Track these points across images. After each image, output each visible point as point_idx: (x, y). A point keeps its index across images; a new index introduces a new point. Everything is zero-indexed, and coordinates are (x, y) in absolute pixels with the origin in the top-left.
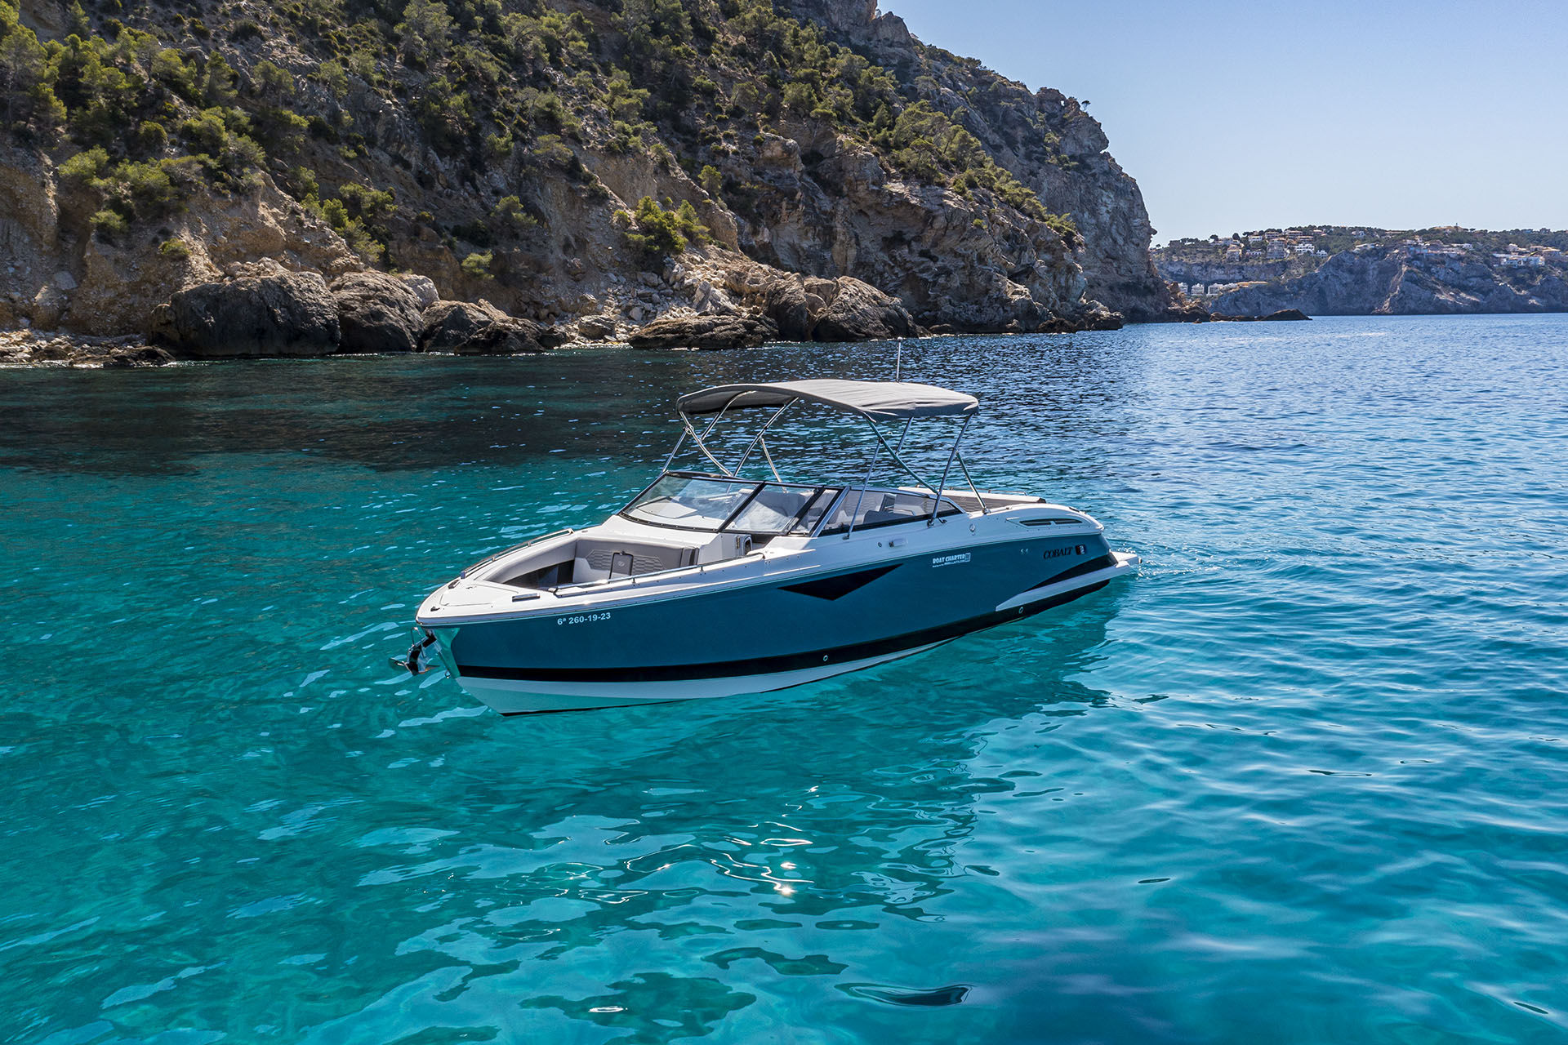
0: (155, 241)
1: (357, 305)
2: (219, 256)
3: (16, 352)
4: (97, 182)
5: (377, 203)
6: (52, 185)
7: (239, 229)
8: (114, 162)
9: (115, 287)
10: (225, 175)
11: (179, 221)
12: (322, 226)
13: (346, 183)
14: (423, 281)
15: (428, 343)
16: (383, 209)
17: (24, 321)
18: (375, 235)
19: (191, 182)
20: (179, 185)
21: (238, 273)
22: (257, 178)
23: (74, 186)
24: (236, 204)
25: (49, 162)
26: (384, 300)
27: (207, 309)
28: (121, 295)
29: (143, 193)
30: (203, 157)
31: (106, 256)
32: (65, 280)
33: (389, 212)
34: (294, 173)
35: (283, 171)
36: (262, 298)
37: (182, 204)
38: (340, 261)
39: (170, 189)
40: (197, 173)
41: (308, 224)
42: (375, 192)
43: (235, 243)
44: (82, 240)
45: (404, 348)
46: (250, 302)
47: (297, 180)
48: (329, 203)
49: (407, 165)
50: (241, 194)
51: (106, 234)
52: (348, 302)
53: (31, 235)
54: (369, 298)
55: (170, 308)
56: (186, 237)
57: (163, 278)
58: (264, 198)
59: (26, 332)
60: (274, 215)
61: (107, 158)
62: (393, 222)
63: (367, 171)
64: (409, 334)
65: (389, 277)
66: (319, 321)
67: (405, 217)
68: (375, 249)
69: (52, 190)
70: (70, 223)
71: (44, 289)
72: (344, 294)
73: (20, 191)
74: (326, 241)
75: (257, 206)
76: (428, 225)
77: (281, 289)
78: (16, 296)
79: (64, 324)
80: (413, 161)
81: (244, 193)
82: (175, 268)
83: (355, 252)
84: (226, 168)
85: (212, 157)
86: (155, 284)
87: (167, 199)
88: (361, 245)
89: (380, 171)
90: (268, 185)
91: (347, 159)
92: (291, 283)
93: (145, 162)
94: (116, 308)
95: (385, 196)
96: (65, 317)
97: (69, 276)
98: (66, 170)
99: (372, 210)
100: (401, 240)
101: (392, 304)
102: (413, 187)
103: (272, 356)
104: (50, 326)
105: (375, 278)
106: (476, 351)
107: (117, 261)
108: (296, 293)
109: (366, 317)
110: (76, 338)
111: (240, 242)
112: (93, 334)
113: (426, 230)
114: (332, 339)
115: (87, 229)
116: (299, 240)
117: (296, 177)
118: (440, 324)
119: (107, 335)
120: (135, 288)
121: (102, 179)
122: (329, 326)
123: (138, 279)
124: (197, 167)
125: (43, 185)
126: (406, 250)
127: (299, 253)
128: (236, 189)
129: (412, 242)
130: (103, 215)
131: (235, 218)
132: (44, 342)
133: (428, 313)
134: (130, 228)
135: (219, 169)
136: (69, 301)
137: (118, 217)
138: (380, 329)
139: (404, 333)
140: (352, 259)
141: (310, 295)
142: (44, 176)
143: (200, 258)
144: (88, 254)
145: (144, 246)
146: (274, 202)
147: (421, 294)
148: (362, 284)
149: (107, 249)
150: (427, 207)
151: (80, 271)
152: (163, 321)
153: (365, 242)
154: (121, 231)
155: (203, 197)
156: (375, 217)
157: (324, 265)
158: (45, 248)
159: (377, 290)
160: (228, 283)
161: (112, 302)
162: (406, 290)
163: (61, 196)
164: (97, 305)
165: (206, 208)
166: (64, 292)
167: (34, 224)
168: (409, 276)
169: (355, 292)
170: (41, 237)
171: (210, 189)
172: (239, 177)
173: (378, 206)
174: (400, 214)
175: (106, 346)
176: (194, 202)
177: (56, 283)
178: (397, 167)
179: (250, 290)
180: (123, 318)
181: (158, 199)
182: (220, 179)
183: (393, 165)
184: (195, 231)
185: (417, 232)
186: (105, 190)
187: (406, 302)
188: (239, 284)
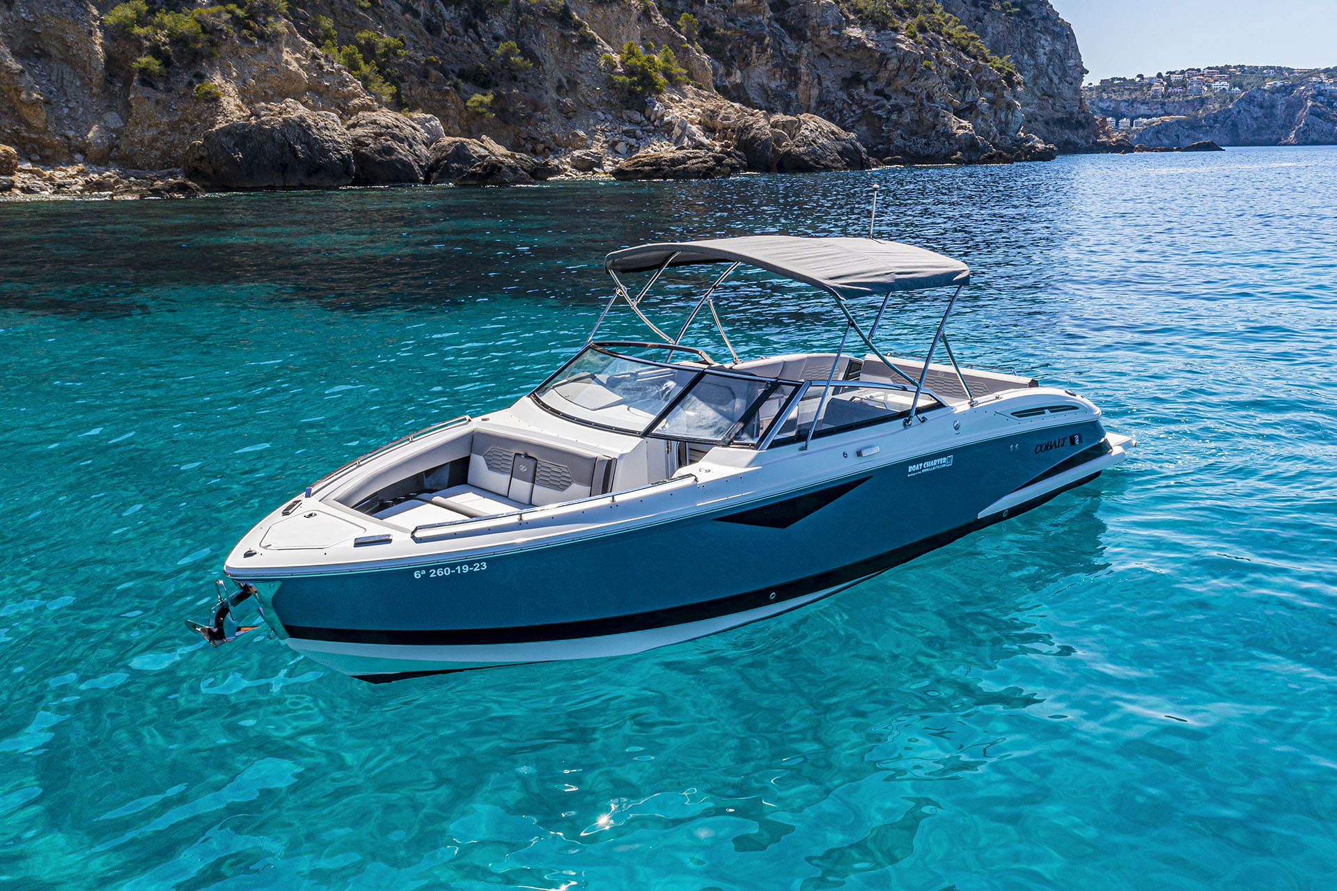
0: (191, 84)
1: (370, 141)
2: (248, 96)
3: (71, 184)
4: (137, 30)
5: (389, 49)
6: (99, 34)
7: (266, 72)
8: (152, 12)
9: (157, 125)
10: (252, 24)
11: (212, 65)
12: (340, 69)
13: (361, 30)
14: (430, 120)
15: (435, 175)
16: (395, 54)
17: (78, 156)
18: (388, 78)
19: (221, 30)
20: (210, 33)
21: (263, 113)
22: (281, 25)
23: (118, 34)
24: (263, 50)
25: (95, 12)
26: (394, 137)
27: (236, 145)
28: (163, 133)
29: (179, 40)
30: (232, 7)
31: (148, 98)
32: (113, 120)
33: (400, 57)
34: (314, 22)
35: (305, 20)
36: (284, 136)
37: (214, 50)
38: (356, 101)
39: (202, 36)
40: (226, 22)
41: (327, 68)
42: (387, 38)
43: (262, 85)
44: (127, 83)
45: (414, 180)
46: (273, 139)
47: (318, 28)
48: (346, 49)
49: (416, 14)
50: (266, 41)
51: (147, 78)
52: (362, 139)
53: (82, 79)
54: (382, 135)
55: (202, 145)
56: (218, 80)
57: (199, 117)
58: (287, 45)
59: (81, 166)
60: (297, 60)
61: (146, 8)
62: (403, 66)
63: (381, 19)
64: (416, 168)
65: (399, 116)
66: (335, 157)
67: (415, 61)
68: (388, 91)
69: (98, 37)
70: (116, 67)
71: (95, 128)
72: (359, 131)
73: (70, 38)
74: (343, 83)
75: (282, 52)
76: (436, 69)
77: (301, 127)
78: (71, 134)
79: (114, 159)
80: (421, 10)
81: (269, 40)
82: (208, 108)
83: (370, 93)
84: (253, 17)
85: (240, 7)
86: (192, 123)
87: (200, 46)
88: (374, 87)
89: (392, 19)
90: (291, 32)
91: (362, 9)
92: (310, 121)
93: (180, 12)
94: (158, 144)
95: (397, 42)
96: (114, 153)
97: (117, 116)
98: (110, 19)
99: (385, 55)
100: (412, 82)
101: (401, 141)
102: (421, 33)
103: (294, 188)
104: (101, 160)
105: (386, 117)
106: (474, 183)
107: (157, 102)
108: (314, 131)
109: (378, 152)
110: (124, 172)
111: (267, 85)
112: (140, 169)
113: (434, 73)
114: (347, 172)
115: (130, 73)
116: (319, 83)
117: (316, 25)
118: (445, 158)
119: (152, 169)
120: (174, 127)
121: (142, 27)
122: (344, 160)
123: (177, 118)
124: (226, 16)
125: (90, 33)
126: (417, 91)
127: (320, 95)
128: (261, 36)
129: (422, 84)
130: (144, 60)
131: (261, 63)
132: (96, 176)
133: (434, 149)
134: (168, 73)
135: (246, 18)
136: (118, 138)
137: (157, 62)
138: (391, 163)
139: (412, 167)
140: (367, 99)
141: (327, 132)
142: (91, 25)
143: (231, 99)
144: (132, 96)
145: (182, 89)
146: (297, 48)
147: (429, 131)
148: (374, 122)
149: (148, 91)
150: (435, 52)
151: (126, 111)
152: (197, 156)
153: (378, 84)
154: (160, 75)
155: (233, 43)
156: (388, 61)
157: (342, 105)
158: (95, 90)
159: (388, 127)
160: (254, 122)
161: (155, 139)
162: (414, 128)
163: (107, 43)
164: (141, 142)
165: (235, 53)
166: (113, 131)
167: (84, 68)
168: (418, 115)
169: (368, 130)
170: (91, 80)
171: (239, 37)
172: (264, 25)
173: (390, 51)
174: (411, 59)
175: (150, 178)
176: (225, 48)
177: (105, 122)
178: (408, 16)
179: (273, 128)
180: (165, 154)
181: (192, 45)
182: (247, 27)
183: (403, 14)
184: (226, 75)
185: (426, 75)
186: (146, 38)
187: (414, 139)
188: (263, 123)
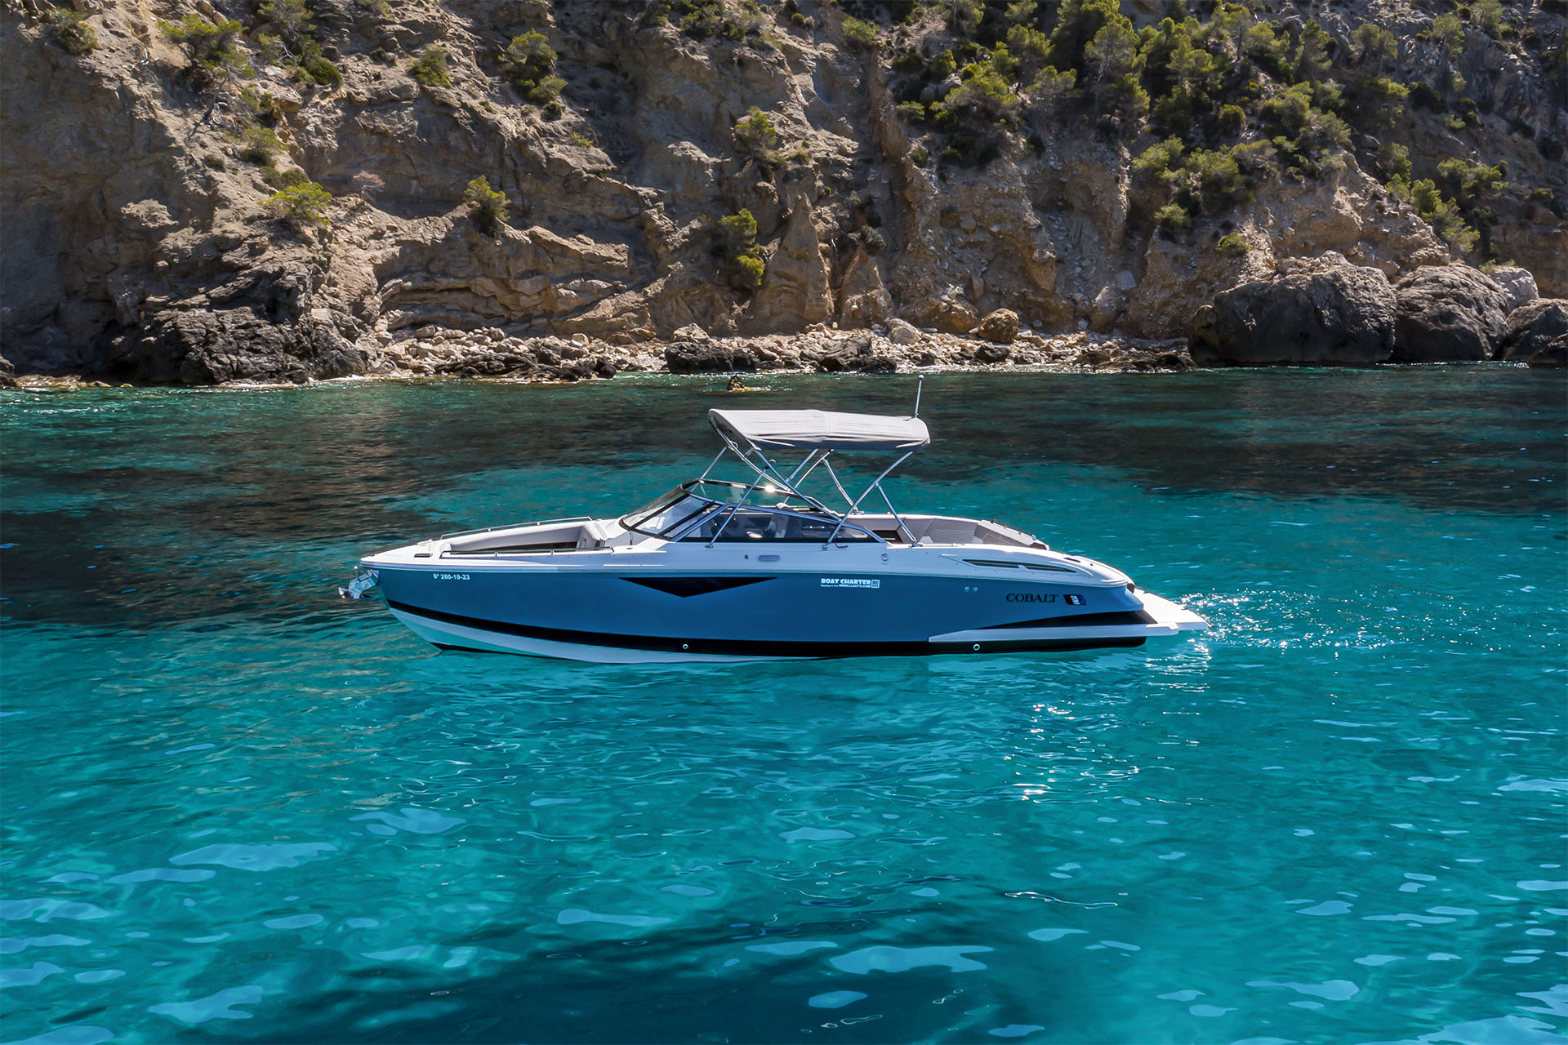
0: (1216, 236)
1: (1425, 304)
2: (1281, 248)
3: (1067, 355)
4: (1169, 174)
5: (1481, 181)
6: (1127, 180)
7: (1309, 219)
8: (1187, 152)
9: (1171, 286)
10: (1301, 159)
11: (1244, 213)
12: (1405, 212)
13: (1446, 159)
14: (1520, 275)
15: (1510, 350)
16: (1489, 187)
17: (1082, 323)
18: (1472, 221)
19: (1263, 169)
20: (1249, 173)
21: (1290, 270)
22: (1338, 160)
23: (1147, 180)
24: (1311, 190)
25: (1127, 155)
26: (1460, 299)
27: (1250, 310)
28: (1176, 295)
29: (1212, 184)
30: (1280, 139)
31: (1166, 254)
32: (1126, 280)
33: (1494, 191)
34: (1384, 151)
35: (1374, 149)
36: (1310, 299)
37: (1251, 193)
38: (1422, 252)
39: (1239, 178)
40: (1271, 159)
41: (1389, 210)
42: (1482, 168)
43: (1303, 234)
44: (1147, 236)
45: (1477, 354)
46: (1297, 302)
47: (1388, 160)
48: (1420, 184)
49: (1528, 132)
50: (1316, 179)
51: (1169, 231)
52: (1416, 301)
53: (1101, 233)
54: (1442, 296)
55: (1212, 310)
56: (1249, 229)
57: (1218, 276)
58: (1343, 183)
59: (1083, 334)
60: (1353, 201)
61: (1182, 147)
62: (1500, 203)
63: (1476, 142)
64: (1483, 340)
65: (1472, 271)
66: (1371, 324)
67: (1518, 197)
68: (1467, 238)
69: (1125, 186)
70: (1139, 217)
71: (1104, 290)
72: (1414, 291)
73: (1096, 187)
74: (1408, 229)
75: (1334, 192)
76: (1545, 205)
77: (1333, 288)
78: (1079, 296)
79: (1119, 327)
80: (1538, 127)
81: (1320, 178)
82: (1231, 264)
83: (1443, 240)
84: (1304, 150)
85: (1290, 139)
86: (1211, 283)
87: (1233, 189)
88: (1450, 233)
89: (1493, 141)
90: (1350, 167)
91: (1453, 130)
92: (1346, 280)
93: (1218, 150)
94: (1169, 309)
95: (1494, 171)
96: (1121, 319)
97: (1131, 276)
98: (1139, 163)
99: (1474, 189)
100: (1508, 224)
101: (1468, 304)
102: (1533, 157)
103: (1313, 364)
104: (1103, 328)
105: (1455, 272)
106: (1554, 361)
107: (1175, 259)
108: (1350, 291)
109: (1434, 319)
110: (1127, 341)
111: (1309, 233)
112: (1145, 338)
113: (1542, 211)
114: (1384, 345)
115: (1153, 224)
116: (1376, 229)
117: (1386, 155)
118: (1527, 327)
119: (1158, 338)
120: (1190, 288)
121: (1173, 171)
122: (1383, 330)
123: (1195, 277)
124: (1270, 152)
125: (1117, 180)
126: (1514, 236)
127: (1375, 244)
128: (1311, 174)
129: (1523, 226)
130: (1168, 209)
131: (1308, 206)
132: (1096, 345)
133: (1516, 314)
134: (1193, 223)
135: (1295, 152)
136: (1127, 301)
137: (1182, 211)
138: (1448, 334)
139: (1477, 339)
140: (1437, 249)
141: (1366, 294)
142: (1120, 171)
143: (1261, 253)
144: (1149, 252)
145: (1204, 241)
146: (1354, 185)
147: (1515, 291)
148: (1436, 280)
149: (1168, 246)
150: (1549, 182)
151: (1141, 271)
152: (1204, 324)
153: (1456, 229)
154: (1184, 226)
155: (1275, 183)
156: (1477, 197)
157: (1403, 258)
158: (1112, 246)
159: (1452, 286)
160: (1276, 281)
161: (1166, 303)
162: (1490, 287)
163: (1133, 191)
164: (1151, 306)
165: (1276, 197)
166: (1123, 293)
167: (1105, 221)
168: (1509, 268)
169: (1425, 290)
170: (1110, 235)
171: (1283, 175)
172: (1317, 160)
173: (1483, 184)
174: (1511, 192)
175: (1153, 350)
176: (1264, 191)
177: (1117, 283)
178: (1516, 136)
179: (1299, 288)
180: (1175, 321)
181: (1224, 190)
182: (1296, 163)
183: (1510, 133)
184: (1260, 224)
185: (1529, 214)
186: (1176, 183)
187: (1487, 301)
188: (1287, 283)
